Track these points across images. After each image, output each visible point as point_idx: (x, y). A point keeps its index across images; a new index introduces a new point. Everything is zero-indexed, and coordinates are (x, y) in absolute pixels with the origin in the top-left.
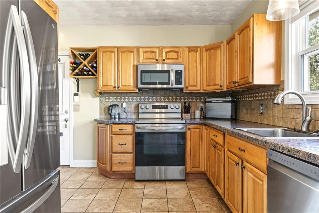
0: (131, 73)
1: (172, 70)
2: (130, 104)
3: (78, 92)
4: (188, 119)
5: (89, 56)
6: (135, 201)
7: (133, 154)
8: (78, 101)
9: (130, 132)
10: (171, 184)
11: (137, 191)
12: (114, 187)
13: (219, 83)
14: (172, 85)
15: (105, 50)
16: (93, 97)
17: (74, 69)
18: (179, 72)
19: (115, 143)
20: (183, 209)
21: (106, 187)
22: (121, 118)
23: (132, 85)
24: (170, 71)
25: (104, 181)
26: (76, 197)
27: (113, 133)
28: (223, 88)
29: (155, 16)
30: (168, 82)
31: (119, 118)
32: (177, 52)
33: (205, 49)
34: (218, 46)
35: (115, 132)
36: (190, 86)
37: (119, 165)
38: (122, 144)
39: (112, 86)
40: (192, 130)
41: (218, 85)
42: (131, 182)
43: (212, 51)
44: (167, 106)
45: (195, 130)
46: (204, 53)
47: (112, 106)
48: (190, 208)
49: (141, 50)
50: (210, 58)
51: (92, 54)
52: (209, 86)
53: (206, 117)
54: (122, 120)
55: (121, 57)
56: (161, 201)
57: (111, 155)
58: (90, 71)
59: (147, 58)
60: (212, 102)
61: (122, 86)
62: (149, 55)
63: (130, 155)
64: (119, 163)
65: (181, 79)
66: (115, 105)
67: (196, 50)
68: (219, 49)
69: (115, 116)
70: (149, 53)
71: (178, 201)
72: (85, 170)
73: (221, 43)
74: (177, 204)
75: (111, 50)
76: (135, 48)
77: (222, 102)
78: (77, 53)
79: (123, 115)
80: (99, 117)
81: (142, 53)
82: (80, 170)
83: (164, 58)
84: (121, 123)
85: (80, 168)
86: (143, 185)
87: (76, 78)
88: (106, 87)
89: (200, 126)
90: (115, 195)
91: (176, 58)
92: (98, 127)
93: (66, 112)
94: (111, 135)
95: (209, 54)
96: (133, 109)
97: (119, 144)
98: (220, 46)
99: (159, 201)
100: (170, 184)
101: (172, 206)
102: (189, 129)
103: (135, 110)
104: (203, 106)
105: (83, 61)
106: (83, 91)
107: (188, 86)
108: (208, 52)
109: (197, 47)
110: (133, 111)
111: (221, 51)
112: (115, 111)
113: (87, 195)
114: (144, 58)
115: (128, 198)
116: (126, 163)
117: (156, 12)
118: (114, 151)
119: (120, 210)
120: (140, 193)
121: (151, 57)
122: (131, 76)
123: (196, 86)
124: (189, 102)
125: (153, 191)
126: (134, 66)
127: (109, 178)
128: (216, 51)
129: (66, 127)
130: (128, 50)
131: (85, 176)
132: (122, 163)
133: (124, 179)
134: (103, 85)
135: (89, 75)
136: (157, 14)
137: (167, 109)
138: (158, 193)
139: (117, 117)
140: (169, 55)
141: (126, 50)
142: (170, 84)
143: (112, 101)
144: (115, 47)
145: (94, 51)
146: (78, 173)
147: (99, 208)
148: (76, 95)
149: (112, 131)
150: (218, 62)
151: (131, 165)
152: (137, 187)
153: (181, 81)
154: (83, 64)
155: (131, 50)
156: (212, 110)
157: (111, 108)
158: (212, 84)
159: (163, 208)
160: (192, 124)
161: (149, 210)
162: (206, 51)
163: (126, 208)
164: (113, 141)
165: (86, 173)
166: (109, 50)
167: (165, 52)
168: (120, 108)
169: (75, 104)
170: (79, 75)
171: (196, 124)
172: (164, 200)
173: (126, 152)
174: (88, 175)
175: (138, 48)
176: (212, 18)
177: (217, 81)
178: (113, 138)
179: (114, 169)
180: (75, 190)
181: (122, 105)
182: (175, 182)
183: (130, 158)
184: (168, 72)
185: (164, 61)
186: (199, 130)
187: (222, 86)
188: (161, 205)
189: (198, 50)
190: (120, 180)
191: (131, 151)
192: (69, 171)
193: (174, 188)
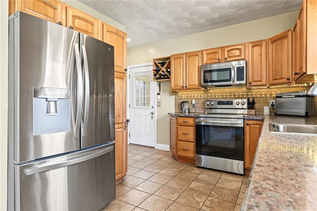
0: (196, 74)
1: (233, 67)
2: (199, 100)
3: (160, 92)
4: (253, 115)
5: (165, 64)
6: (185, 182)
7: (194, 143)
8: (160, 99)
9: (191, 124)
10: (228, 176)
11: (192, 175)
12: (176, 168)
13: (287, 75)
14: (233, 82)
15: (176, 57)
16: (170, 95)
17: (155, 75)
18: (241, 68)
19: (180, 132)
20: (223, 198)
21: (170, 167)
22: (191, 113)
23: (197, 84)
24: (231, 68)
25: (172, 162)
26: (147, 169)
27: (179, 124)
28: (291, 81)
29: (216, 19)
30: (229, 79)
31: (189, 112)
32: (240, 49)
33: (271, 41)
34: (285, 35)
35: (180, 123)
36: (254, 81)
37: (183, 151)
38: (185, 134)
39: (181, 86)
40: (252, 126)
41: (285, 78)
42: (192, 167)
43: (279, 42)
44: (232, 102)
45: (255, 126)
46: (270, 45)
47: (183, 102)
48: (230, 199)
49: (204, 52)
50: (276, 50)
51: (167, 62)
52: (275, 79)
53: (277, 113)
54: (191, 114)
55: (188, 61)
56: (207, 187)
57: (177, 142)
58: (166, 75)
59: (210, 59)
60: (283, 97)
61: (189, 85)
62: (212, 56)
63: (192, 144)
64: (183, 149)
65: (243, 75)
66: (186, 102)
67: (261, 43)
68: (285, 39)
69: (185, 111)
70: (211, 54)
71: (223, 191)
72: (164, 152)
73: (289, 32)
74: (221, 193)
75: (180, 56)
76: (199, 52)
77: (294, 96)
78: (157, 62)
79: (192, 110)
80: (174, 112)
81: (206, 55)
82: (160, 152)
83: (226, 56)
84: (184, 116)
85: (161, 150)
86: (201, 171)
87: (158, 82)
88: (177, 87)
89: (261, 122)
90: (174, 174)
91: (239, 55)
92: (171, 119)
93: (153, 107)
94: (177, 126)
95: (275, 46)
96: (201, 105)
97: (183, 134)
98: (287, 35)
99: (205, 187)
100: (226, 175)
101: (215, 193)
102: (247, 124)
103: (202, 106)
104: (274, 102)
105: (161, 68)
106: (163, 91)
107: (251, 82)
108: (274, 44)
109: (262, 41)
110: (201, 107)
111: (288, 41)
112: (186, 107)
113: (154, 169)
114: (207, 59)
115: (182, 178)
116: (188, 150)
117: (216, 15)
118: (179, 139)
119: (170, 185)
120: (194, 177)
121: (214, 58)
122: (196, 76)
123: (261, 81)
124: (254, 98)
125: (206, 177)
126: (198, 67)
127: (177, 161)
128: (283, 41)
129: (152, 118)
130: (194, 54)
131: (161, 156)
132: (185, 150)
133: (188, 163)
134: (174, 86)
135: (166, 78)
136: (217, 18)
137: (232, 104)
138: (209, 180)
139: (187, 111)
140: (231, 53)
141: (192, 54)
142: (231, 81)
143: (184, 99)
144: (183, 54)
145: (169, 60)
146: (158, 153)
147: (157, 180)
148: (159, 94)
149: (177, 123)
150: (285, 53)
151: (193, 152)
152: (194, 172)
153: (243, 77)
154: (161, 70)
155: (196, 54)
156: (283, 106)
157: (182, 104)
158: (278, 77)
159: (205, 192)
160: (250, 119)
161: (192, 191)
162: (272, 43)
163: (175, 185)
164: (179, 131)
165: (163, 154)
166: (178, 57)
167: (228, 51)
168: (189, 104)
169: (158, 101)
170: (159, 79)
171: (255, 119)
172: (211, 187)
173: (188, 141)
174: (163, 156)
175: (202, 52)
176: (280, 6)
177: (284, 74)
178: (179, 129)
179: (179, 154)
180: (149, 164)
181: (192, 101)
182: (232, 175)
183: (192, 146)
184: (230, 70)
185: (226, 59)
186: (259, 126)
187: (289, 79)
188: (205, 189)
189: (263, 44)
190: (184, 164)
191: (192, 140)
192: (153, 151)
193: (227, 179)
